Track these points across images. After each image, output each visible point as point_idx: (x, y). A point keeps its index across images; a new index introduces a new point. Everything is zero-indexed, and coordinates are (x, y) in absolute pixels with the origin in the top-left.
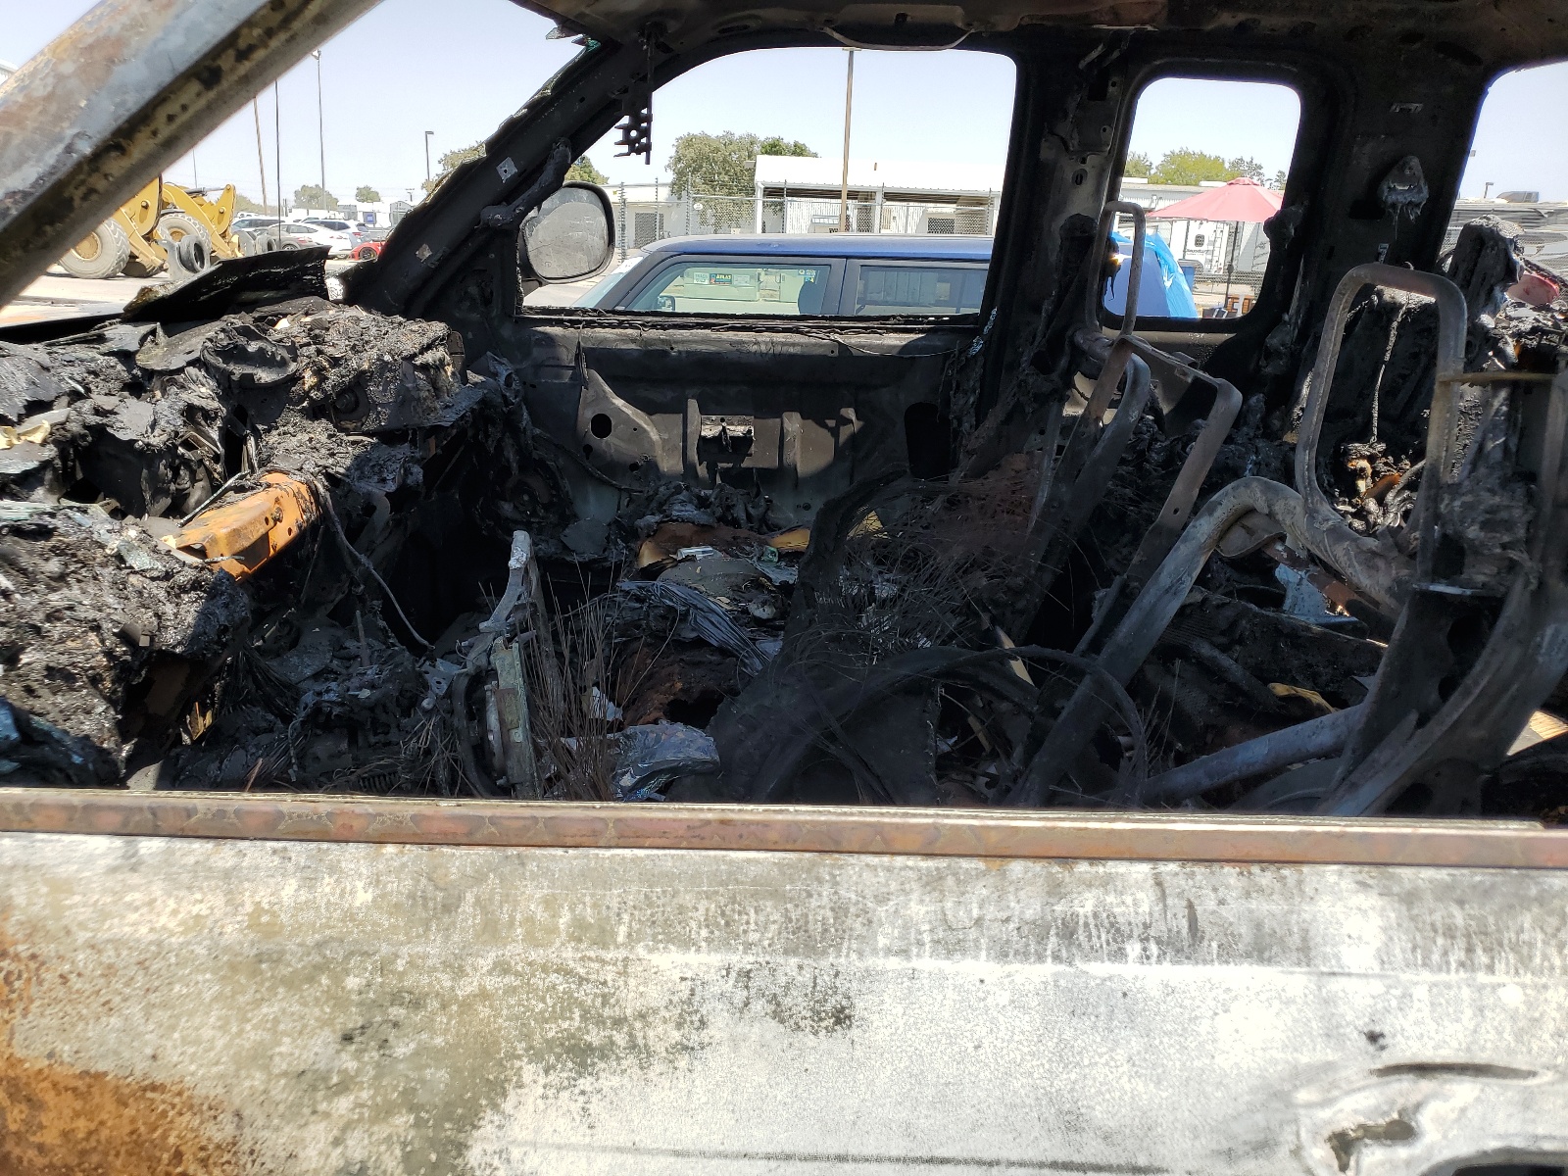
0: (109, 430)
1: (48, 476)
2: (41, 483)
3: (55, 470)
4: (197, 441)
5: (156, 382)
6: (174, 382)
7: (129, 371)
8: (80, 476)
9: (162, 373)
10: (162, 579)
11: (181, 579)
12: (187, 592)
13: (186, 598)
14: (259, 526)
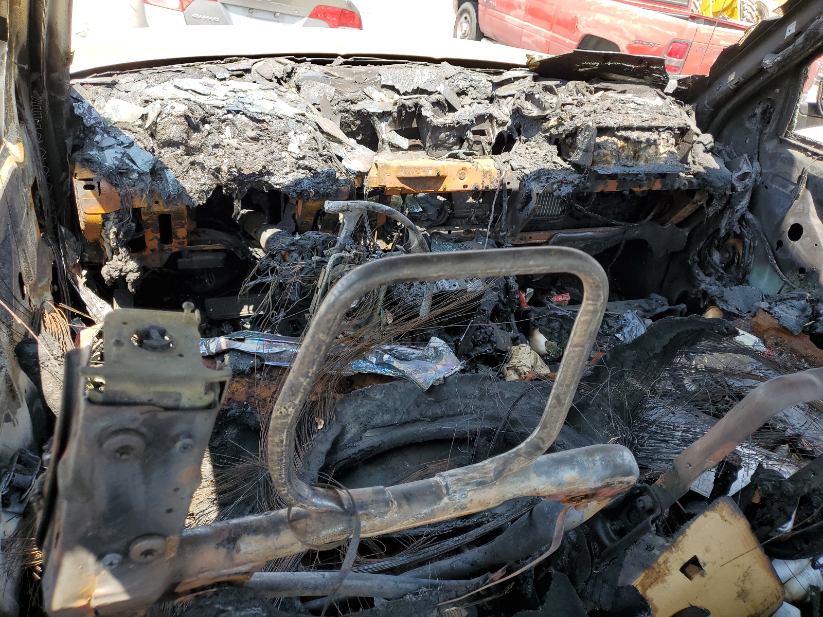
0: (423, 110)
1: (390, 118)
2: (386, 120)
4: (489, 132)
7: (493, 91)
8: (414, 125)
10: (296, 159)
11: (301, 162)
12: (303, 169)
13: (301, 171)
14: (421, 171)
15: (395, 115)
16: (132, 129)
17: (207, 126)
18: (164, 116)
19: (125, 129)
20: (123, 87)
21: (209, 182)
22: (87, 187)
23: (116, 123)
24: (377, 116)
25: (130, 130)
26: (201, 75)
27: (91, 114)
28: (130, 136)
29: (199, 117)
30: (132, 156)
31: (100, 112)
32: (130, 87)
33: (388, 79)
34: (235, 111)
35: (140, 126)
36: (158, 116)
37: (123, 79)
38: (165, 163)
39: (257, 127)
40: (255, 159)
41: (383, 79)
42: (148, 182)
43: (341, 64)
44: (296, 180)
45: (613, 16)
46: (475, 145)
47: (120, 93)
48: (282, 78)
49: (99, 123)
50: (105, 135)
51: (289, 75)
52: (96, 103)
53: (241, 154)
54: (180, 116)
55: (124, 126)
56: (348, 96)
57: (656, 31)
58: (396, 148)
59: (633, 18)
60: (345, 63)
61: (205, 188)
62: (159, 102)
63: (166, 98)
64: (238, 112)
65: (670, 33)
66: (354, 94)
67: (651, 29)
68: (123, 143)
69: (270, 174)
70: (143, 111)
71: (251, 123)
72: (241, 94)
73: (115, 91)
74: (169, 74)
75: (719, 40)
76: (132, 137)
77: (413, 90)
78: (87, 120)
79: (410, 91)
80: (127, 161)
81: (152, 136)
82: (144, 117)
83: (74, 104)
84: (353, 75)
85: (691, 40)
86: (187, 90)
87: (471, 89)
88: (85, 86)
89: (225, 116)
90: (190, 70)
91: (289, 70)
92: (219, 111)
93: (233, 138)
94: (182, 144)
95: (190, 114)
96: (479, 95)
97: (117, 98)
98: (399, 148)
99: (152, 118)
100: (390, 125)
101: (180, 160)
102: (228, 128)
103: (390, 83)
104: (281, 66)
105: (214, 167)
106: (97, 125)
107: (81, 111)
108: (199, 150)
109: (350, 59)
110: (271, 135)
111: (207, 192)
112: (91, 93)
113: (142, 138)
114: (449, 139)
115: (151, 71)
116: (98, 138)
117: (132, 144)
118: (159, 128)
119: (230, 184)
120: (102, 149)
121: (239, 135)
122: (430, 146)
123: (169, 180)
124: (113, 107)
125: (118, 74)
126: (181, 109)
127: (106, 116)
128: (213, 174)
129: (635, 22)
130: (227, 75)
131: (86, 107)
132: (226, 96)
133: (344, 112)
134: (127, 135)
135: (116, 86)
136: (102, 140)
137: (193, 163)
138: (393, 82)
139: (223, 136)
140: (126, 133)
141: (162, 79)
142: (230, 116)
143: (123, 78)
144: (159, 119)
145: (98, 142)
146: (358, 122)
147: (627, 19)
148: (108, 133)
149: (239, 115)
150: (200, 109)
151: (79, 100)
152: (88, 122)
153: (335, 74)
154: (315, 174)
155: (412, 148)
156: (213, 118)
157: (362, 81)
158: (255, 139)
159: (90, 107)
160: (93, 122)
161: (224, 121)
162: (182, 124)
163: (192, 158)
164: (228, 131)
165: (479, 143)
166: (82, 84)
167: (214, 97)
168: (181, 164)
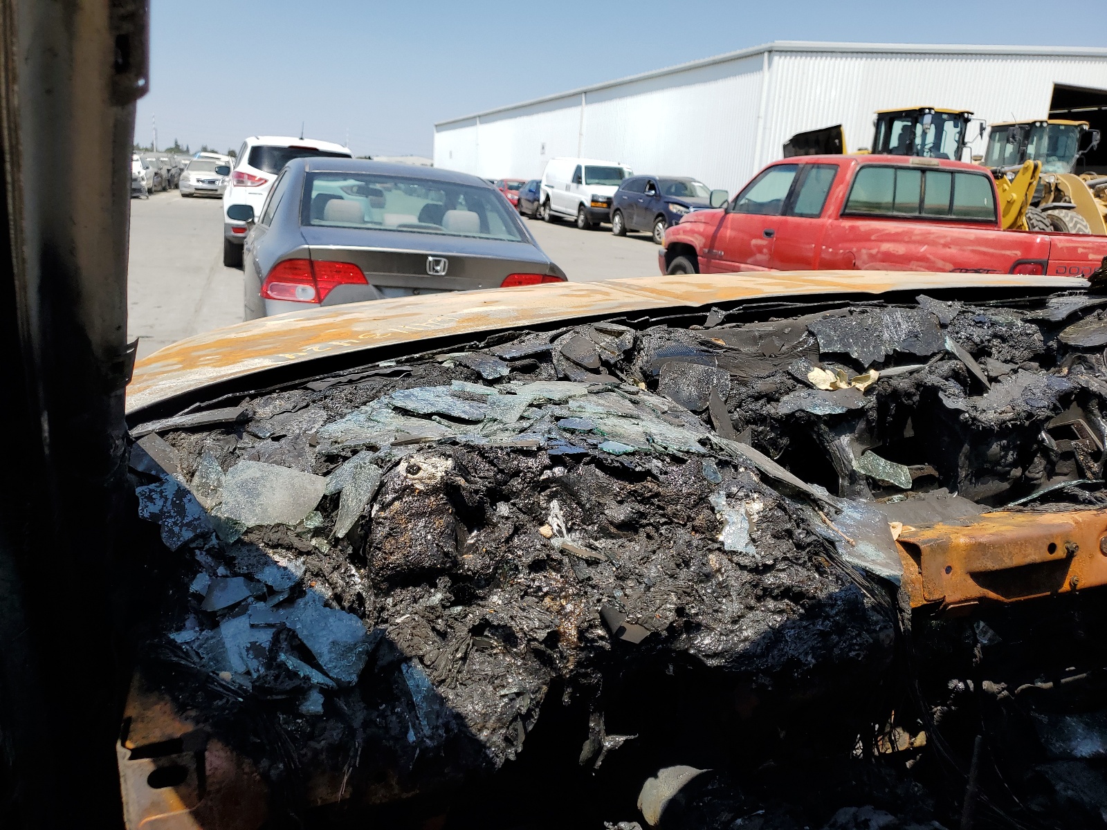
0: (941, 395)
1: (861, 425)
2: (852, 431)
3: (868, 422)
4: (1081, 429)
5: (1069, 357)
6: (1082, 360)
7: (1045, 342)
8: (909, 433)
9: (1076, 349)
10: (751, 571)
11: (769, 579)
12: (775, 598)
13: (771, 604)
14: (1030, 550)
15: (873, 415)
16: (297, 543)
17: (503, 509)
18: (389, 497)
19: (275, 547)
20: (267, 428)
21: (531, 683)
22: (155, 781)
23: (249, 531)
24: (826, 423)
25: (289, 548)
26: (447, 377)
27: (181, 511)
28: (291, 567)
29: (481, 485)
30: (302, 634)
31: (208, 503)
32: (283, 424)
33: (829, 342)
34: (572, 456)
35: (317, 532)
36: (373, 499)
37: (266, 409)
38: (402, 644)
39: (633, 493)
40: (648, 588)
41: (821, 342)
42: (357, 724)
43: (722, 323)
44: (765, 636)
45: (908, 242)
46: (1061, 463)
47: (259, 445)
48: (615, 365)
49: (205, 536)
50: (221, 570)
51: (629, 355)
52: (196, 480)
53: (604, 576)
54: (434, 491)
55: (274, 537)
56: (760, 386)
57: (984, 253)
58: (882, 489)
59: (942, 241)
60: (728, 319)
61: (523, 705)
62: (367, 456)
63: (385, 444)
64: (578, 458)
65: (1008, 252)
66: (770, 380)
67: (973, 251)
68: (271, 591)
69: (693, 627)
70: (321, 486)
71: (616, 486)
72: (558, 411)
73: (247, 440)
74: (378, 382)
75: (1086, 255)
76: (296, 567)
77: (887, 356)
78: (171, 531)
79: (882, 360)
80: (292, 662)
81: (359, 559)
82: (330, 504)
83: (138, 490)
84: (755, 340)
85: (1046, 259)
86: (428, 416)
87: (995, 341)
88: (171, 436)
89: (547, 474)
90: (419, 370)
91: (630, 346)
92: (531, 462)
93: (569, 530)
94: (442, 572)
95: (461, 481)
96: (1017, 353)
97: (252, 458)
98: (894, 489)
99: (354, 505)
100: (859, 440)
101: (440, 624)
102: (555, 504)
103: (837, 348)
104: (608, 339)
105: (542, 635)
106: (200, 542)
107: (154, 508)
108: (490, 581)
109: (734, 311)
110: (670, 509)
111: (526, 717)
112: (184, 453)
113: (326, 566)
114: (1006, 455)
115: (333, 380)
116: (199, 584)
117: (298, 590)
118: (379, 533)
119: (586, 675)
120: (211, 621)
121: (587, 520)
122: (966, 476)
123: (417, 699)
124: (243, 486)
125: (253, 397)
126: (436, 468)
127: (223, 513)
128: (538, 654)
129: (946, 245)
130: (505, 372)
131: (170, 492)
132: (522, 418)
133: (755, 423)
134: (283, 562)
135: (252, 427)
136: (210, 588)
137: (477, 631)
138: (844, 345)
139: (545, 530)
140: (282, 559)
141: (361, 396)
142: (558, 471)
143: (266, 405)
144: (376, 507)
145: (199, 598)
146: (785, 441)
147: (933, 243)
148: (229, 563)
149: (581, 469)
150: (484, 465)
151: (154, 476)
152: (176, 535)
153: (720, 342)
154: (812, 607)
155: (920, 484)
156: (516, 484)
157: (777, 353)
158: (629, 527)
159: (182, 493)
160: (187, 535)
161: (544, 485)
162: (439, 511)
163: (474, 615)
164: (556, 514)
165: (1068, 455)
166: (163, 433)
167: (495, 426)
168: (443, 635)
